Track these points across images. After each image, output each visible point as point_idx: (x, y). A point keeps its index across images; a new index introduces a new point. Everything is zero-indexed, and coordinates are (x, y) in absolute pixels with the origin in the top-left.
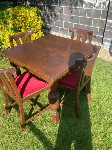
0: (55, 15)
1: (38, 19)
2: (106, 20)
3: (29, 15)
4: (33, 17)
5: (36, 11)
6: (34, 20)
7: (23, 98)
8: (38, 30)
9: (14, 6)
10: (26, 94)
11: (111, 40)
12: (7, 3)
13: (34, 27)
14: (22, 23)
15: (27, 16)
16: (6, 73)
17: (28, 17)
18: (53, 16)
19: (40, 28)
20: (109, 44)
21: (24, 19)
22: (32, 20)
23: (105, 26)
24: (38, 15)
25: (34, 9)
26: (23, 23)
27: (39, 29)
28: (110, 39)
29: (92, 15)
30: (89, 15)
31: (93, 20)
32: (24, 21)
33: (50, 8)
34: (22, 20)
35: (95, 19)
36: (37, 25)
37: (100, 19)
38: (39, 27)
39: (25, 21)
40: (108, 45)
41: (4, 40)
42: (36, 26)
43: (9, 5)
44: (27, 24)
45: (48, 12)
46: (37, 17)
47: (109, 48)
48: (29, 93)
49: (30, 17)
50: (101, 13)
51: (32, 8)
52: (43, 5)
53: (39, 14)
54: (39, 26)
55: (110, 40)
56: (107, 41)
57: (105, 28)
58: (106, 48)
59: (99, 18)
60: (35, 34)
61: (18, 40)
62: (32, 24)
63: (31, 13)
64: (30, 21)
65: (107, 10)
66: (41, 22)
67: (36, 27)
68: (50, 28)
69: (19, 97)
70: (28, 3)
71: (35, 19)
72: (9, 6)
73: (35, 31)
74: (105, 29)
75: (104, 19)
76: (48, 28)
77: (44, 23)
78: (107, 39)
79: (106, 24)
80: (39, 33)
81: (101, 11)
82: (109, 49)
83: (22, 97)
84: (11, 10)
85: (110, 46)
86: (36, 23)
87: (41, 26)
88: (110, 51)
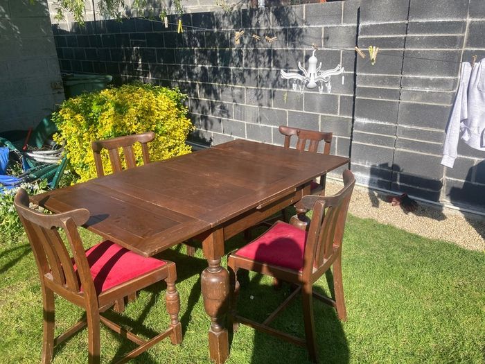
0: (224, 106)
1: (179, 116)
2: (351, 117)
3: (157, 105)
4: (166, 109)
6: (168, 117)
8: (177, 141)
11: (370, 166)
12: (97, 78)
13: (166, 133)
14: (136, 124)
15: (150, 108)
16: (65, 222)
17: (152, 109)
18: (219, 108)
19: (183, 137)
20: (367, 177)
21: (142, 113)
22: (162, 117)
23: (352, 133)
24: (178, 106)
25: (169, 91)
26: (139, 123)
27: (179, 140)
28: (368, 165)
29: (318, 105)
30: (310, 106)
31: (320, 119)
32: (142, 118)
34: (138, 117)
35: (325, 116)
36: (174, 129)
37: (339, 115)
38: (180, 135)
39: (146, 119)
40: (364, 180)
41: (82, 168)
42: (172, 130)
43: (100, 81)
44: (151, 125)
45: (205, 99)
46: (177, 109)
47: (369, 188)
49: (158, 110)
50: (339, 101)
52: (191, 82)
53: (181, 103)
54: (181, 130)
55: (368, 166)
56: (362, 169)
57: (352, 137)
58: (359, 188)
59: (335, 113)
60: (170, 151)
62: (162, 125)
63: (160, 101)
64: (157, 118)
65: (352, 95)
66: (185, 123)
67: (173, 133)
68: (208, 139)
71: (170, 114)
73: (170, 144)
74: (351, 140)
75: (347, 117)
76: (204, 139)
77: (193, 125)
78: (360, 164)
79: (353, 126)
80: (180, 150)
81: (339, 98)
82: (367, 191)
83: (99, 292)
84: (111, 94)
85: (371, 182)
86: (172, 125)
87: (185, 131)
88: (371, 195)
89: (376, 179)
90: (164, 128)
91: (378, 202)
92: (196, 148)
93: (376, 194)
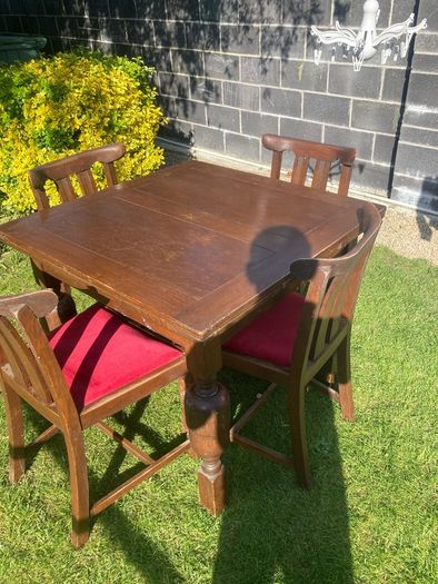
0: (209, 85)
1: (144, 101)
2: (400, 104)
3: (110, 87)
4: (123, 92)
5: (136, 72)
6: (128, 105)
7: (83, 413)
8: (143, 142)
9: (49, 52)
10: (95, 395)
11: (422, 179)
12: (25, 42)
13: (126, 130)
14: (79, 117)
15: (100, 91)
16: (16, 314)
17: (103, 93)
18: (201, 88)
19: (151, 135)
20: (417, 194)
21: (89, 100)
22: (118, 106)
23: (399, 128)
24: (141, 88)
25: (127, 63)
26: (84, 116)
27: (145, 139)
28: (420, 176)
29: (349, 85)
30: (338, 85)
31: (351, 106)
32: (89, 107)
33: (190, 58)
34: (82, 106)
35: (359, 101)
36: (137, 124)
37: (380, 100)
38: (147, 131)
39: (94, 109)
40: (410, 199)
41: (9, 182)
42: (134, 125)
43: (29, 46)
44: (102, 118)
45: (182, 75)
46: (140, 92)
47: (417, 211)
48: (109, 390)
49: (112, 95)
50: (383, 77)
51: (120, 59)
52: (160, 47)
53: (145, 82)
54: (148, 125)
55: (419, 178)
56: (409, 183)
57: (398, 133)
58: (404, 210)
59: (376, 97)
60: (132, 156)
61: (64, 180)
62: (119, 118)
63: (114, 80)
64: (110, 107)
65: (404, 68)
66: (153, 113)
67: (136, 129)
68: (187, 134)
69: (69, 406)
70: (105, 41)
71: (130, 100)
72: (33, 53)
73: (132, 147)
74: (397, 139)
75: (392, 103)
76: (182, 134)
77: (165, 115)
78: (408, 175)
79: (401, 118)
80: (147, 155)
81: (383, 73)
82: (415, 214)
83: (80, 406)
84: (39, 68)
85: (421, 202)
86: (134, 116)
87: (154, 126)
88: (420, 221)
89: (430, 197)
90: (121, 122)
91: (431, 232)
92: (171, 147)
93: (428, 220)
